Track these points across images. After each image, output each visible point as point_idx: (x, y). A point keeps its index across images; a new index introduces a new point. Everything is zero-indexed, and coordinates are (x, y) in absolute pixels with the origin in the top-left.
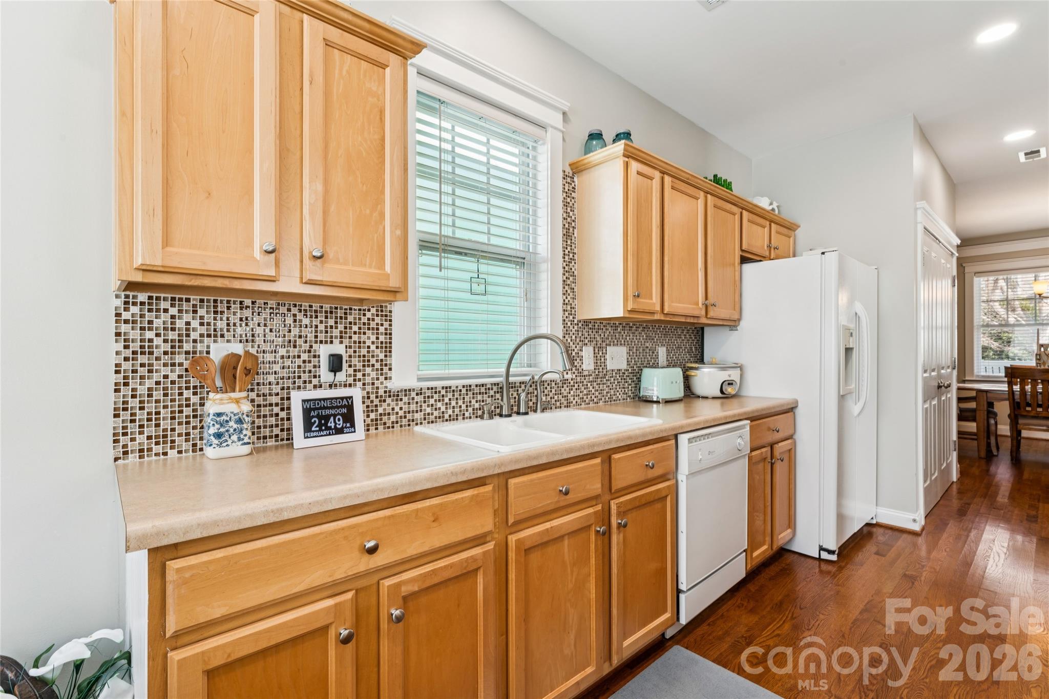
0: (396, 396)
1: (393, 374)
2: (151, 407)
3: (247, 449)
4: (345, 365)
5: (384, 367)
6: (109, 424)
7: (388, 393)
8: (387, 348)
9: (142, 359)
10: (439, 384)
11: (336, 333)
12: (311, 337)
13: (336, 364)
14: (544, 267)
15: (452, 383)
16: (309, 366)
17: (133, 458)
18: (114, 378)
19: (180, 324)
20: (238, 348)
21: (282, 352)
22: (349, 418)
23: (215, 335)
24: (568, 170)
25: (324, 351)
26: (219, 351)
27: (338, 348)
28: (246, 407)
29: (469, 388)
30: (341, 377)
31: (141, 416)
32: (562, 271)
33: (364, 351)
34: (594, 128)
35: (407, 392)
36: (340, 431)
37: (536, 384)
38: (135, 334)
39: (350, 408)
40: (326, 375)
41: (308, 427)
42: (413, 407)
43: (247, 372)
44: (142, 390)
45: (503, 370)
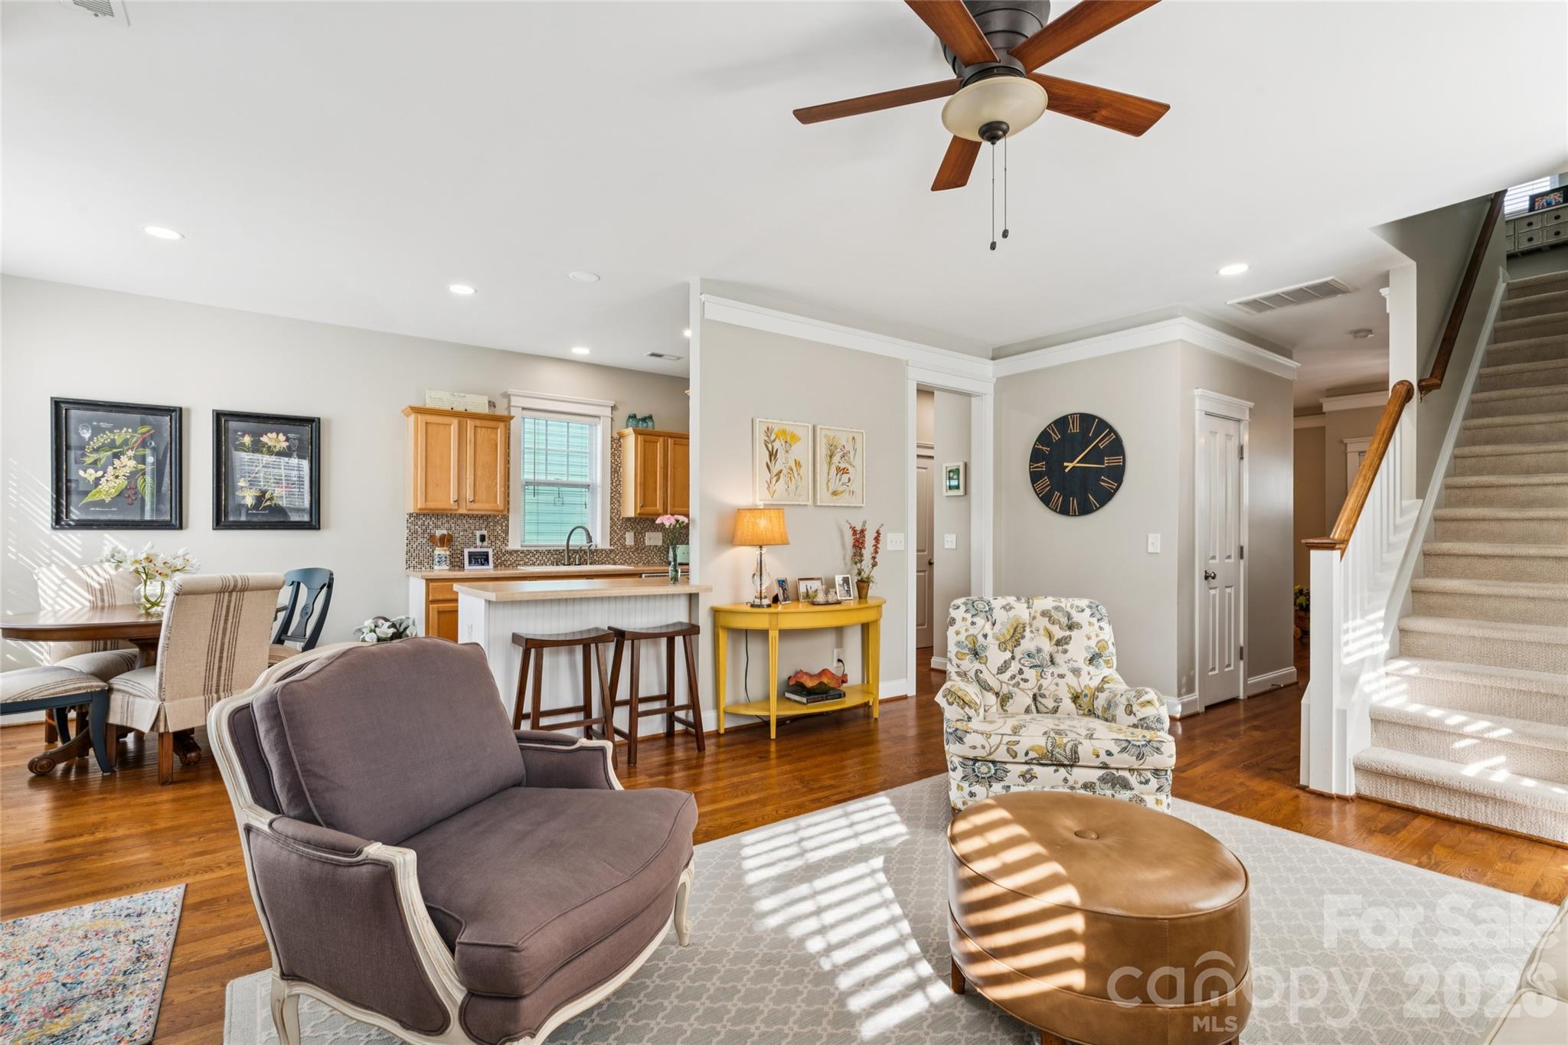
0: (511, 553)
1: (509, 544)
2: (416, 552)
3: (448, 568)
4: (487, 539)
5: (505, 541)
6: (404, 557)
7: (507, 552)
8: (507, 533)
9: (414, 535)
10: (533, 549)
11: (483, 526)
12: (473, 528)
13: (483, 538)
14: (599, 490)
15: (540, 549)
16: (472, 539)
17: (412, 569)
18: (406, 541)
19: (426, 523)
20: (445, 532)
21: (461, 533)
22: (487, 560)
23: (437, 527)
24: (616, 436)
25: (478, 534)
26: (439, 533)
27: (485, 532)
28: (448, 553)
29: (549, 552)
30: (485, 544)
31: (414, 555)
32: (610, 491)
33: (496, 534)
34: (632, 412)
35: (516, 552)
36: (483, 565)
37: (580, 551)
38: (412, 527)
39: (487, 556)
40: (478, 543)
41: (470, 562)
42: (519, 558)
43: (448, 540)
44: (414, 546)
45: (565, 543)
